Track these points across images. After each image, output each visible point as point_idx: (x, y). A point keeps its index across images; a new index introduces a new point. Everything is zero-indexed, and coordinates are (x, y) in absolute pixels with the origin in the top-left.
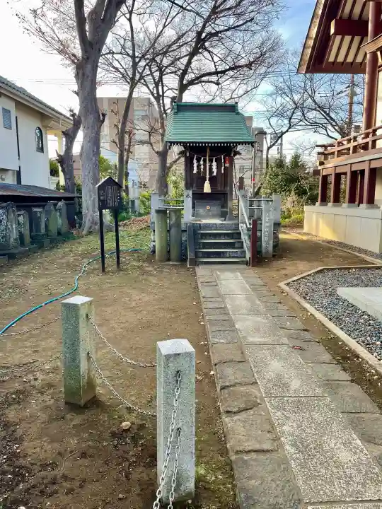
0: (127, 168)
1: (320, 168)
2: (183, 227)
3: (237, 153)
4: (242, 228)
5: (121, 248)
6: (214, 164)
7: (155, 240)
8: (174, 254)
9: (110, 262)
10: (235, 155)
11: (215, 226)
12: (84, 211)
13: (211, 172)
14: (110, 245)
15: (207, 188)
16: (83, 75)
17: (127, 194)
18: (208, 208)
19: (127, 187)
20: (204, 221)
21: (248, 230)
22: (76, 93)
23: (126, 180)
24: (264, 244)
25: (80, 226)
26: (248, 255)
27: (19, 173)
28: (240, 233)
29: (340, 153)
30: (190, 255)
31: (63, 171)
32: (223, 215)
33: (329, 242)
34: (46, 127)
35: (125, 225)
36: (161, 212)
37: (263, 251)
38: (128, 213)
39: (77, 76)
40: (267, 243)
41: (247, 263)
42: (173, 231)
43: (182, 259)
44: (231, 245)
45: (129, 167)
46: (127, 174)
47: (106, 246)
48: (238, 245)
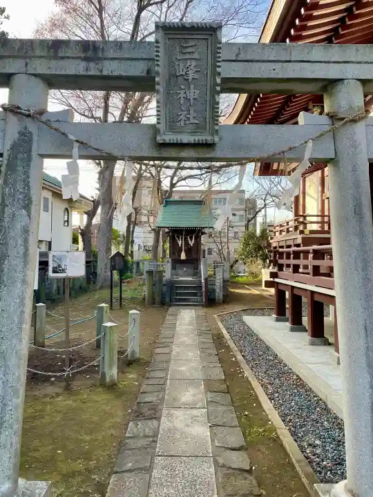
0: (133, 237)
2: (164, 282)
5: (123, 296)
7: (145, 291)
8: (158, 299)
9: (116, 304)
10: (202, 234)
11: (186, 282)
12: (99, 271)
14: (116, 294)
15: (183, 256)
16: (104, 177)
17: (132, 257)
18: (185, 269)
19: (132, 252)
20: (181, 279)
22: (98, 189)
23: (132, 246)
24: (217, 294)
25: (94, 283)
27: (50, 243)
30: (167, 300)
31: (83, 241)
32: (195, 274)
34: (71, 207)
35: (128, 282)
36: (150, 273)
37: (217, 298)
38: (132, 272)
39: (99, 178)
40: (219, 294)
41: (203, 306)
42: (157, 285)
43: (163, 303)
44: (195, 294)
45: (135, 235)
46: (133, 242)
47: (114, 295)
48: (199, 294)
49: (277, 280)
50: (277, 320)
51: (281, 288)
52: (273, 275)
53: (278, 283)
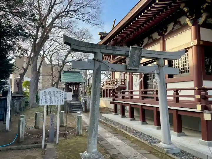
1: (102, 88)
3: (80, 84)
4: (82, 104)
6: (74, 87)
10: (80, 85)
13: (74, 89)
18: (73, 99)
21: (84, 104)
26: (84, 110)
28: (82, 105)
29: (107, 84)
32: (77, 101)
33: (105, 107)
44: (80, 108)
48: (81, 108)
49: (115, 101)
50: (115, 115)
51: (116, 104)
52: (114, 100)
53: (115, 102)
